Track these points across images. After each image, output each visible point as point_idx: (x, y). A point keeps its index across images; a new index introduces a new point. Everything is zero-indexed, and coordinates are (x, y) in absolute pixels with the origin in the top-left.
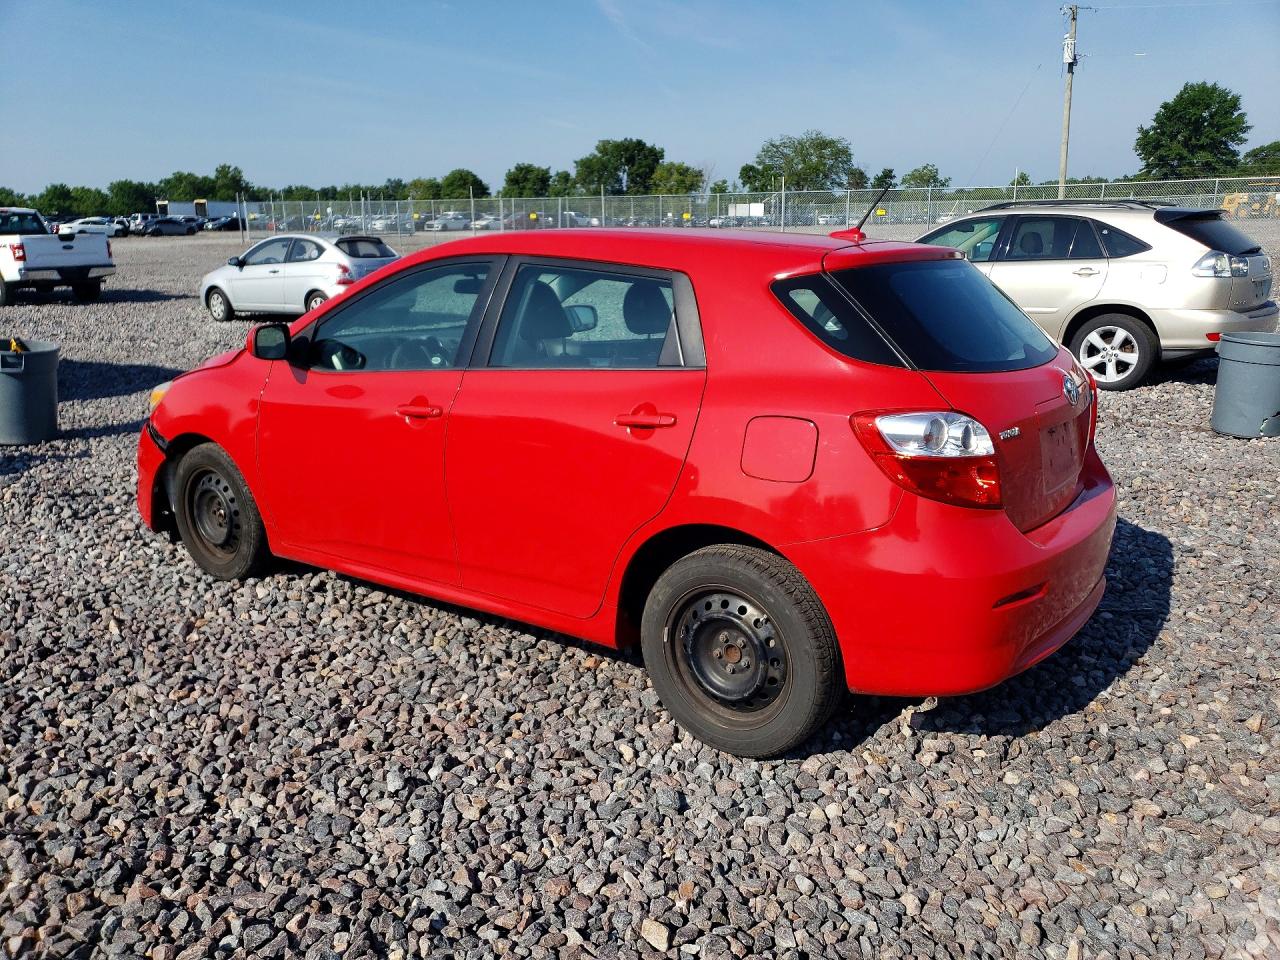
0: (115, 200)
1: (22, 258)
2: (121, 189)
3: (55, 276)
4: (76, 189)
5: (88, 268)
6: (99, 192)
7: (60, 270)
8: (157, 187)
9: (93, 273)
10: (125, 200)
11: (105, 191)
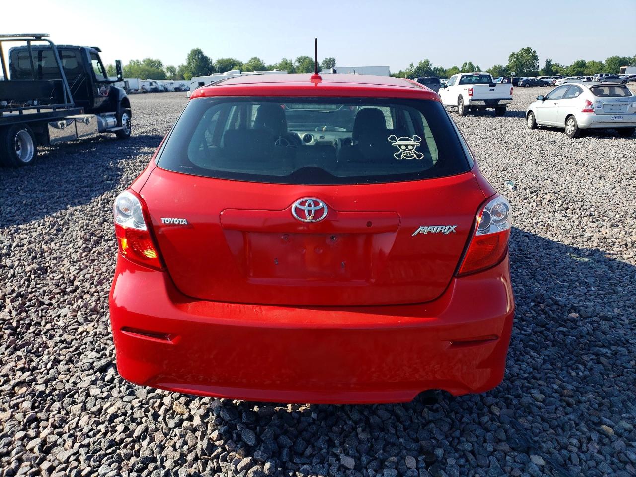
0: (607, 67)
1: (471, 95)
2: (612, 61)
3: (483, 103)
4: (590, 62)
5: (498, 100)
6: (600, 63)
7: (486, 101)
8: (632, 58)
9: (500, 103)
10: (613, 66)
11: (603, 62)
